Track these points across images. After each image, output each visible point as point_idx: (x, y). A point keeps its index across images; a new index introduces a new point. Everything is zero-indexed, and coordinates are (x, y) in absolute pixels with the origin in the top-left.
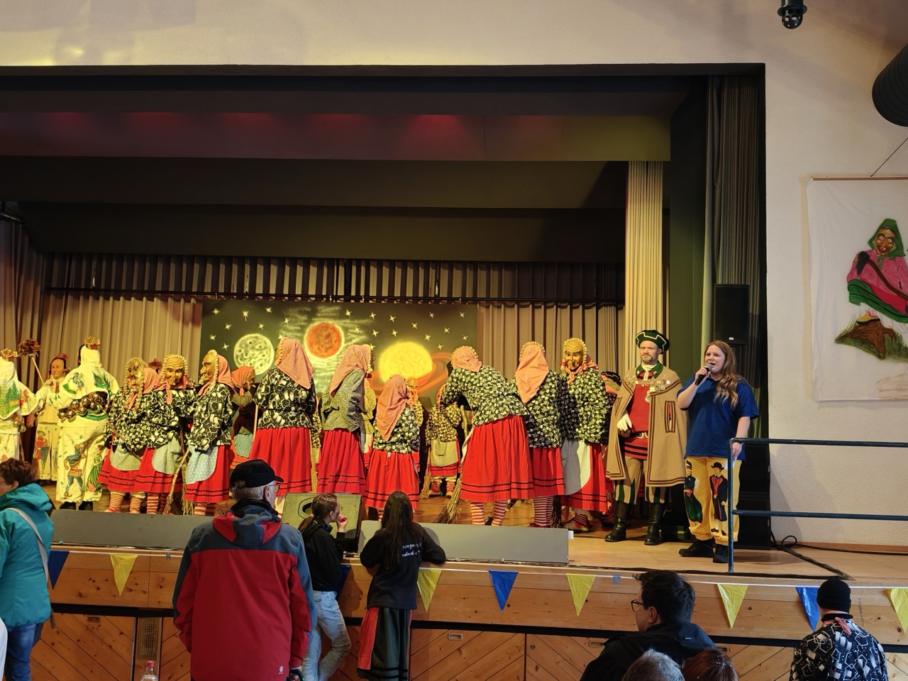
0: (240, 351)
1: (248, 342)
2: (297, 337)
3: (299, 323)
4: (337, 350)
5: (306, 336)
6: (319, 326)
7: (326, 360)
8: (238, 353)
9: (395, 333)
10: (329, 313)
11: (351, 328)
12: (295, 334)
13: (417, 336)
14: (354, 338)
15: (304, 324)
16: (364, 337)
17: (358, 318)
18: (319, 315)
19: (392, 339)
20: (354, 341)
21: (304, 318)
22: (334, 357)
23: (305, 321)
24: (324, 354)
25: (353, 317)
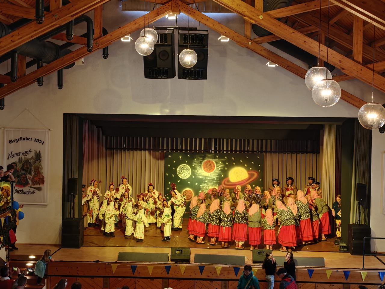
0: (179, 170)
1: (182, 167)
2: (199, 165)
3: (199, 160)
4: (214, 170)
5: (202, 165)
6: (207, 161)
7: (210, 173)
8: (178, 171)
9: (234, 164)
10: (210, 156)
11: (218, 162)
12: (198, 164)
13: (242, 165)
14: (219, 166)
15: (201, 160)
16: (223, 165)
17: (221, 158)
18: (207, 157)
19: (233, 166)
20: (219, 167)
21: (201, 158)
22: (212, 172)
23: (202, 160)
24: (209, 171)
25: (219, 158)
